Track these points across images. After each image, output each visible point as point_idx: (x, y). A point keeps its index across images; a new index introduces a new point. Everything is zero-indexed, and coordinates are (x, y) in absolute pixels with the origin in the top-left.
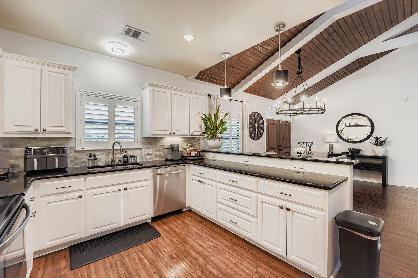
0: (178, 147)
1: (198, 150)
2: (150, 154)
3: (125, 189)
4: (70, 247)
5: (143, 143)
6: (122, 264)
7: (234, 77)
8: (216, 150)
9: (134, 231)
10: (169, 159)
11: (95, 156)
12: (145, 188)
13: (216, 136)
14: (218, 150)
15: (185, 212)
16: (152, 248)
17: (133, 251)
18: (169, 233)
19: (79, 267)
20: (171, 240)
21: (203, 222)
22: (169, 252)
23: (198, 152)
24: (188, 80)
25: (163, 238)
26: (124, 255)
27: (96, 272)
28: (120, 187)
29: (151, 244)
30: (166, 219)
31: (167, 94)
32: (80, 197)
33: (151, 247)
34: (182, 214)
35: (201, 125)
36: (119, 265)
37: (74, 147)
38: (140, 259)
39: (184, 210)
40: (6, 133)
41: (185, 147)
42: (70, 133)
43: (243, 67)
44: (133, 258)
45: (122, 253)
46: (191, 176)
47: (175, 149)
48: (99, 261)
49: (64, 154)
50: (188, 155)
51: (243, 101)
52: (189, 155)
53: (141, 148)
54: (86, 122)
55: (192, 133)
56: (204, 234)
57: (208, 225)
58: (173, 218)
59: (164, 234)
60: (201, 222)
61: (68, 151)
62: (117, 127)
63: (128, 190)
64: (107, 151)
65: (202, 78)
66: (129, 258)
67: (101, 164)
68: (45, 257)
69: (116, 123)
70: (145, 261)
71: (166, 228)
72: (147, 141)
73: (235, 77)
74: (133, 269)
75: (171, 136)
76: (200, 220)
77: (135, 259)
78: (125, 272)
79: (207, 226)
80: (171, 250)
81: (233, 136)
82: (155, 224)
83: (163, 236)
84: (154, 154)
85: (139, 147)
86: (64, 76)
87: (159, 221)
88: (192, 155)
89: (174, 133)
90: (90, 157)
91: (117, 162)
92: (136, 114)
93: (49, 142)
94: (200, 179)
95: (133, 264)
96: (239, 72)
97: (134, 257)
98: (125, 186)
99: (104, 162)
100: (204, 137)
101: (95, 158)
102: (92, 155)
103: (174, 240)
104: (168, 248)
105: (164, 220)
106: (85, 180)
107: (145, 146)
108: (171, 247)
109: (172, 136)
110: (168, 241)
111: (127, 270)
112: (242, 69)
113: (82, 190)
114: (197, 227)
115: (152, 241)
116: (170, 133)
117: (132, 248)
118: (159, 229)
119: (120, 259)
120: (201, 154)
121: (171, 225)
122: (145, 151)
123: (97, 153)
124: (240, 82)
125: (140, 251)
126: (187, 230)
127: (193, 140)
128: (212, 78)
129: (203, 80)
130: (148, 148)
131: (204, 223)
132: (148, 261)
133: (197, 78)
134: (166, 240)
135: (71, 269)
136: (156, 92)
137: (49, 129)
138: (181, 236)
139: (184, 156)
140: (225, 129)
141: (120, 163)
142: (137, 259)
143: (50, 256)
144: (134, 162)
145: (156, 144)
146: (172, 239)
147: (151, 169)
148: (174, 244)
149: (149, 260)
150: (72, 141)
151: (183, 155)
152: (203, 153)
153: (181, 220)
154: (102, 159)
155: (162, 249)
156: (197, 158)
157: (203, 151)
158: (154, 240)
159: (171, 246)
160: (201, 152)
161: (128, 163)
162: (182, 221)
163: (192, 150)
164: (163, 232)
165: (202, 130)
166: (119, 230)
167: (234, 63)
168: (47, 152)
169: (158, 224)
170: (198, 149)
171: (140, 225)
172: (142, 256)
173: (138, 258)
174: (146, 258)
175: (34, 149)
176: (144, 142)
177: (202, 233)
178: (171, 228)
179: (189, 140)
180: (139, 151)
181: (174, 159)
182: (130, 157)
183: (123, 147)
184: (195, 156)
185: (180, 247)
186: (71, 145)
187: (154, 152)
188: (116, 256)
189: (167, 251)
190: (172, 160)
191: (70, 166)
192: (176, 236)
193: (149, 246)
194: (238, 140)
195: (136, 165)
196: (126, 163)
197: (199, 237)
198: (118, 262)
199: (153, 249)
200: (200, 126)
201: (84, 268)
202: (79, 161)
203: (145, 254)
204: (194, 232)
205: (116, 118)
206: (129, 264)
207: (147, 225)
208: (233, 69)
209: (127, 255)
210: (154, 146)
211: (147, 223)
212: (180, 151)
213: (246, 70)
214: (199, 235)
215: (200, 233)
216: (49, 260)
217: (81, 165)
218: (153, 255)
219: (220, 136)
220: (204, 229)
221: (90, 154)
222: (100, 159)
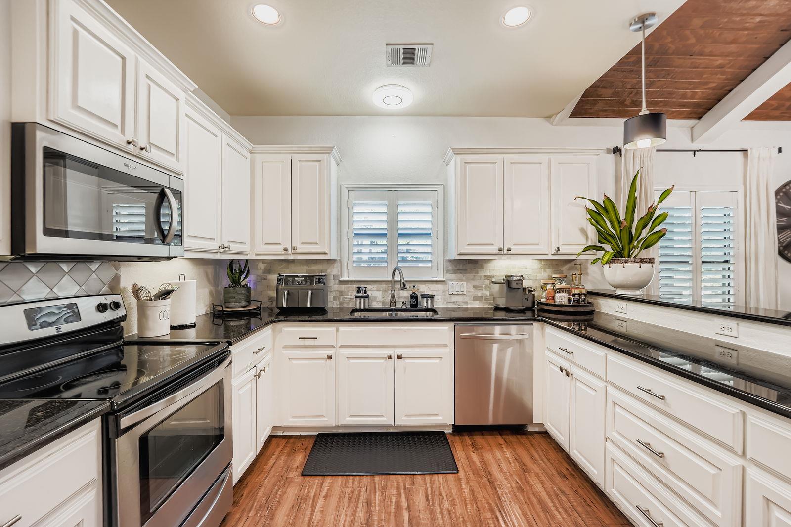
0: (520, 282)
1: (577, 291)
2: (463, 293)
3: (400, 357)
4: (320, 435)
5: (448, 271)
6: (367, 503)
7: (700, 83)
8: (629, 293)
9: (409, 441)
10: (501, 306)
11: (365, 292)
12: (437, 361)
13: (629, 256)
14: (638, 292)
15: (532, 433)
16: (429, 493)
17: (395, 484)
18: (476, 472)
19: (311, 476)
20: (472, 491)
21: (568, 476)
22: (457, 518)
23: (574, 295)
24: (553, 125)
25: (459, 479)
26: (378, 484)
27: (326, 497)
28: (390, 352)
29: (432, 482)
30: (484, 438)
31: (492, 165)
32: (330, 358)
33: (429, 489)
34: (524, 436)
35: (585, 228)
36: (361, 501)
37: (339, 275)
38: (398, 507)
39: (531, 429)
40: (257, 254)
41: (542, 281)
42: (326, 254)
43: (733, 42)
44: (388, 500)
45: (377, 478)
46: (547, 353)
47: (514, 285)
48: (340, 478)
49: (320, 286)
50: (548, 302)
51: (745, 148)
52: (551, 302)
53: (444, 281)
54: (356, 234)
55: (558, 250)
56: (559, 512)
57: (580, 491)
58: (500, 439)
59: (465, 472)
60: (565, 476)
61: (332, 282)
62: (401, 241)
63: (406, 361)
64: (386, 284)
65: (591, 111)
66: (382, 496)
67: (376, 305)
68: (287, 439)
69: (400, 234)
70: (403, 516)
71: (475, 457)
72: (456, 267)
73: (707, 83)
74: (378, 522)
75: (503, 257)
76: (564, 467)
77: (391, 502)
78: (364, 522)
79: (576, 492)
80: (463, 517)
81: (703, 253)
82: (457, 441)
83: (461, 474)
84: (470, 294)
85: (440, 278)
86: (317, 164)
87: (467, 437)
88: (558, 301)
89: (509, 250)
90: (358, 292)
91: (399, 305)
92: (435, 215)
93: (309, 267)
94: (566, 365)
95: (384, 511)
96: (720, 61)
97: (391, 498)
98: (399, 351)
99: (381, 304)
100: (595, 257)
101: (365, 295)
102: (361, 289)
103: (480, 496)
104: (459, 510)
105: (479, 439)
106: (337, 330)
107: (453, 276)
108: (466, 510)
109: (505, 257)
110: (467, 492)
111: (368, 519)
112: (733, 48)
113: (333, 347)
114: (548, 484)
115: (436, 476)
116: (500, 250)
117: (397, 476)
118: (460, 454)
119: (369, 488)
120: (584, 300)
121: (488, 456)
122: (453, 287)
123: (369, 287)
124: (730, 91)
125: (405, 489)
126: (519, 482)
127: (567, 267)
128: (622, 103)
129: (596, 114)
130: (457, 280)
131: (571, 480)
132: (410, 519)
133: (576, 114)
134: (464, 487)
135: (302, 475)
136: (468, 166)
137: (301, 248)
138: (499, 492)
139: (540, 303)
140: (661, 235)
141: (404, 307)
142: (393, 504)
143: (292, 440)
144: (428, 307)
145: (476, 273)
146: (477, 489)
147: (452, 324)
148: (476, 504)
149: (412, 517)
150: (336, 266)
151: (537, 299)
152: (593, 297)
153: (514, 449)
154: (378, 298)
155: (446, 505)
156: (572, 310)
157: (590, 293)
158: (440, 476)
159: (469, 506)
160: (583, 296)
161: (418, 308)
162: (517, 455)
163: (561, 290)
164: (465, 466)
165: (587, 241)
166: (391, 431)
167: (693, 40)
168: (299, 282)
169: (462, 442)
170: (576, 288)
171: (428, 433)
172: (404, 504)
173: (396, 502)
174: (409, 511)
175: (287, 277)
176: (450, 268)
177: (555, 505)
178: (484, 463)
179: (557, 265)
180: (440, 287)
181: (512, 308)
182: (423, 296)
183: (406, 279)
184: (567, 304)
185: (486, 519)
186: (335, 272)
187: (472, 289)
188: (366, 480)
189: (456, 514)
190: (507, 310)
191: (332, 304)
192: (489, 488)
193: (426, 484)
194: (726, 266)
195: (431, 313)
196: (414, 307)
197: (542, 514)
198: (363, 495)
199: (430, 496)
200: (584, 232)
201: (317, 481)
202: (345, 298)
203: (411, 501)
204: (534, 495)
205: (400, 225)
206: (377, 508)
207: (440, 438)
208: (693, 60)
209: (383, 488)
210: (471, 276)
211: (443, 432)
212: (530, 291)
213: (750, 46)
214: (546, 509)
215: (550, 504)
216: (289, 445)
217: (348, 305)
218: (425, 510)
219: (644, 254)
220: (563, 497)
221: (359, 288)
222: (375, 297)
